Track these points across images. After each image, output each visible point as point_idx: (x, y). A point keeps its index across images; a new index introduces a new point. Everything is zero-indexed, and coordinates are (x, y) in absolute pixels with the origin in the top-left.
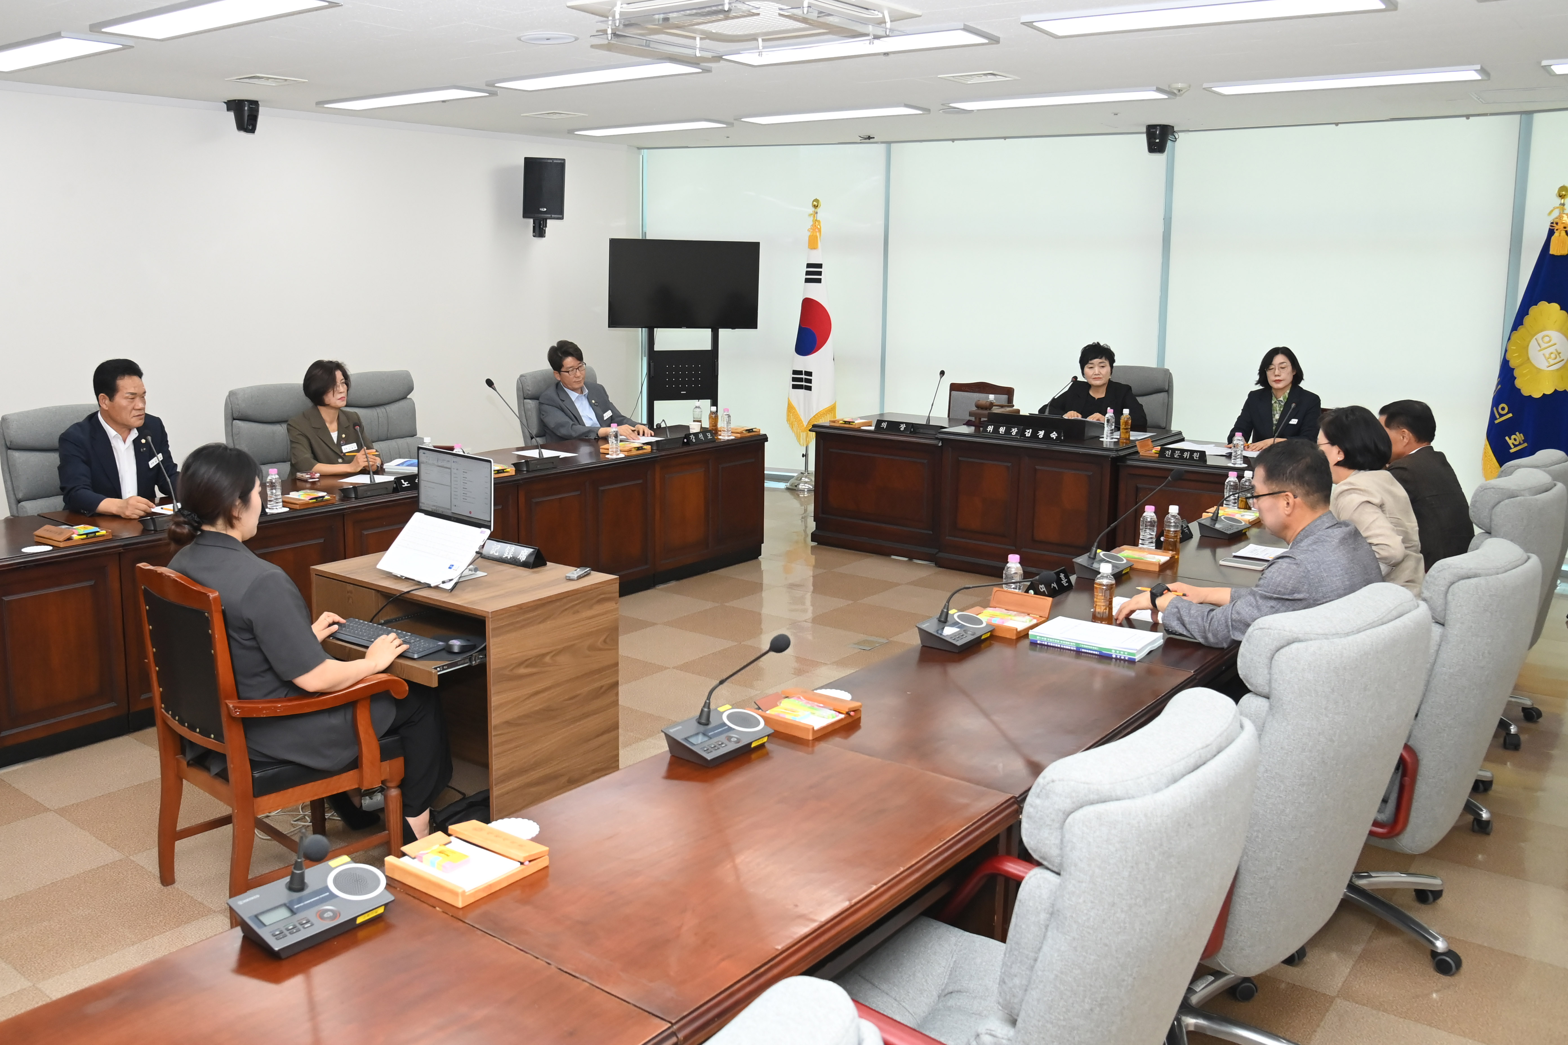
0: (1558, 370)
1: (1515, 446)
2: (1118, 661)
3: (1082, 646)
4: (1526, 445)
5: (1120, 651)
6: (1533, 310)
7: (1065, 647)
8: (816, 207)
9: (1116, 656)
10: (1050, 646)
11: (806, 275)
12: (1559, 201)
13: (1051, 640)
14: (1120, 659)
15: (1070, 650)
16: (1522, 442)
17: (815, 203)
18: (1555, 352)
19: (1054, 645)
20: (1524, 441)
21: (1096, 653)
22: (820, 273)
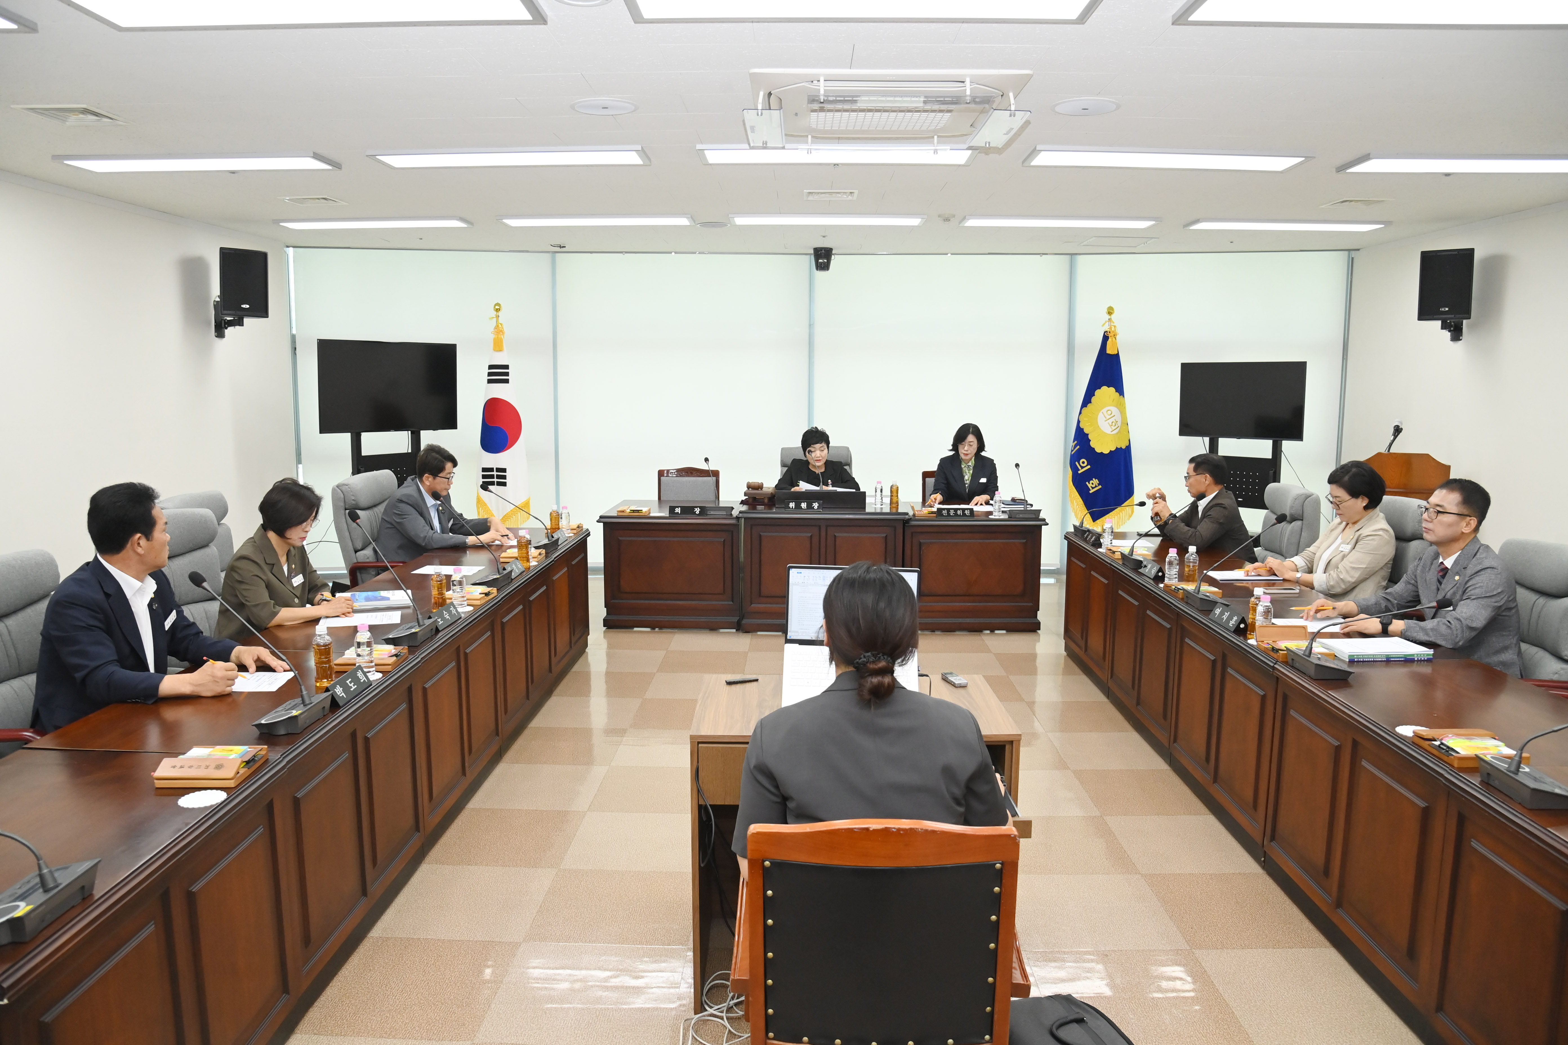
0: (1117, 433)
1: (1093, 488)
2: (1419, 662)
3: (1391, 656)
4: (1100, 487)
5: (1421, 654)
6: (1098, 392)
7: (1377, 660)
8: (497, 310)
9: (1418, 658)
10: (1366, 661)
11: (488, 376)
12: (1108, 317)
13: (1366, 656)
14: (1421, 661)
15: (1382, 661)
16: (1097, 485)
17: (497, 307)
18: (1115, 421)
19: (1368, 660)
20: (1099, 485)
21: (1402, 659)
22: (507, 374)
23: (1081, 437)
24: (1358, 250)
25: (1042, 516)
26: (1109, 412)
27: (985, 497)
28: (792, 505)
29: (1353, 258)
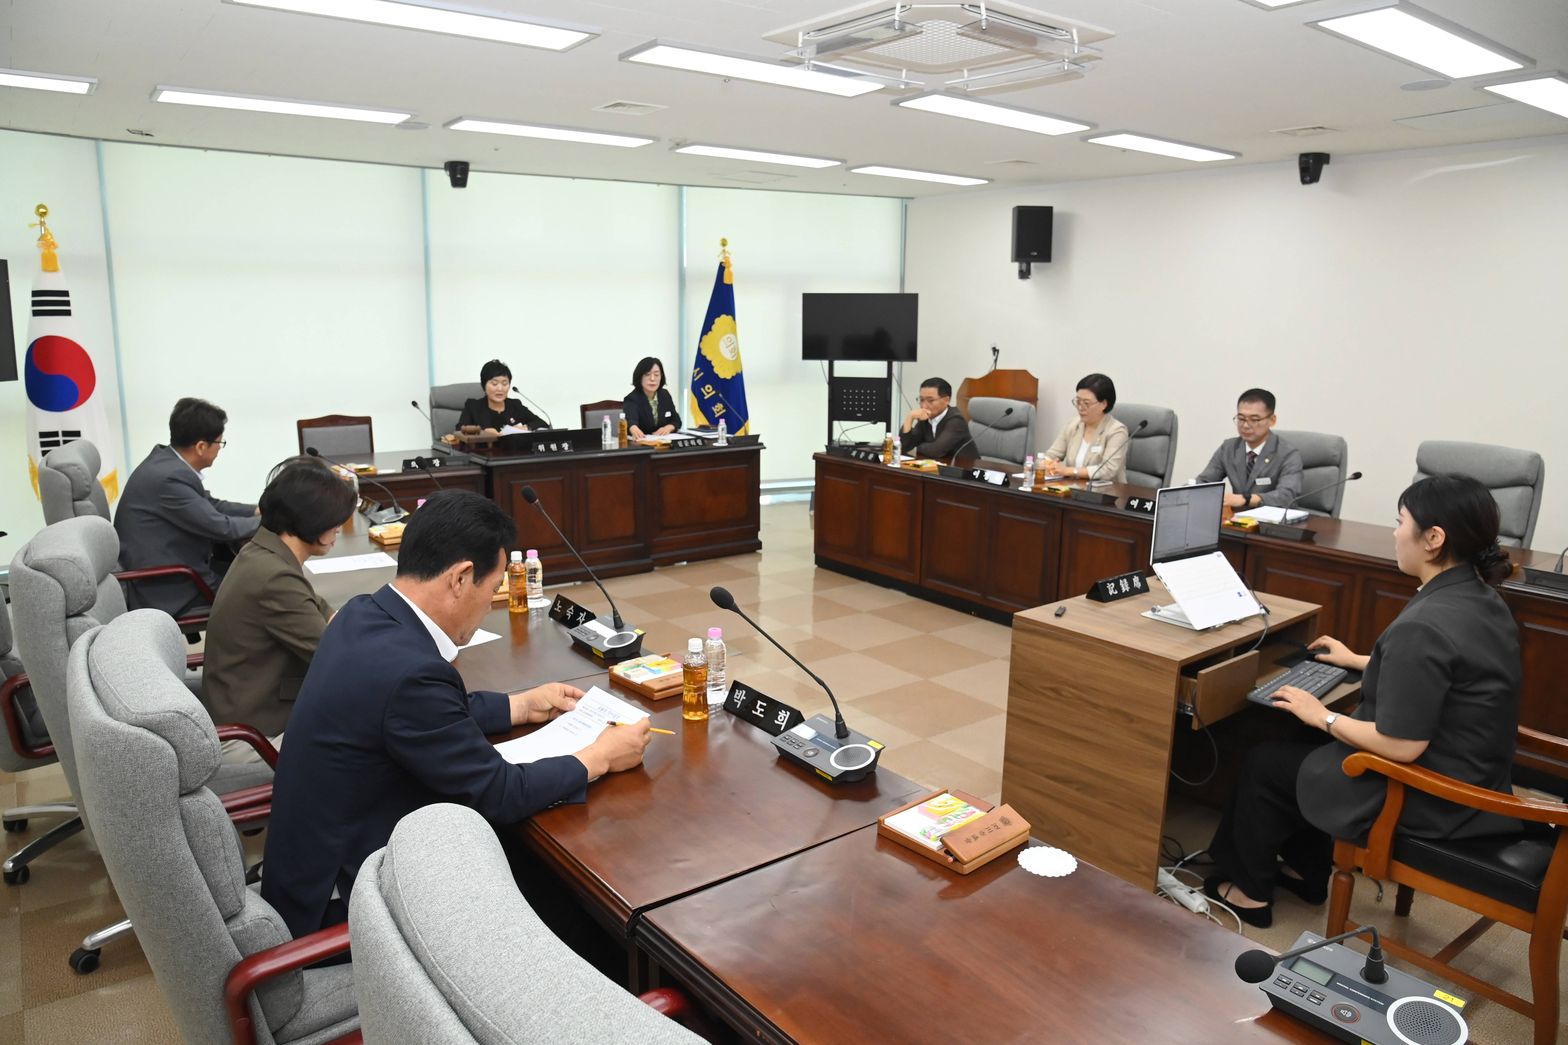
0: (732, 361)
1: (718, 412)
6: (717, 321)
8: (43, 215)
11: (33, 306)
12: (722, 248)
17: (42, 210)
18: (734, 348)
20: (723, 408)
22: (68, 303)
23: (702, 362)
24: (912, 198)
25: (760, 441)
26: (729, 339)
27: (670, 427)
28: (541, 447)
29: (906, 206)
